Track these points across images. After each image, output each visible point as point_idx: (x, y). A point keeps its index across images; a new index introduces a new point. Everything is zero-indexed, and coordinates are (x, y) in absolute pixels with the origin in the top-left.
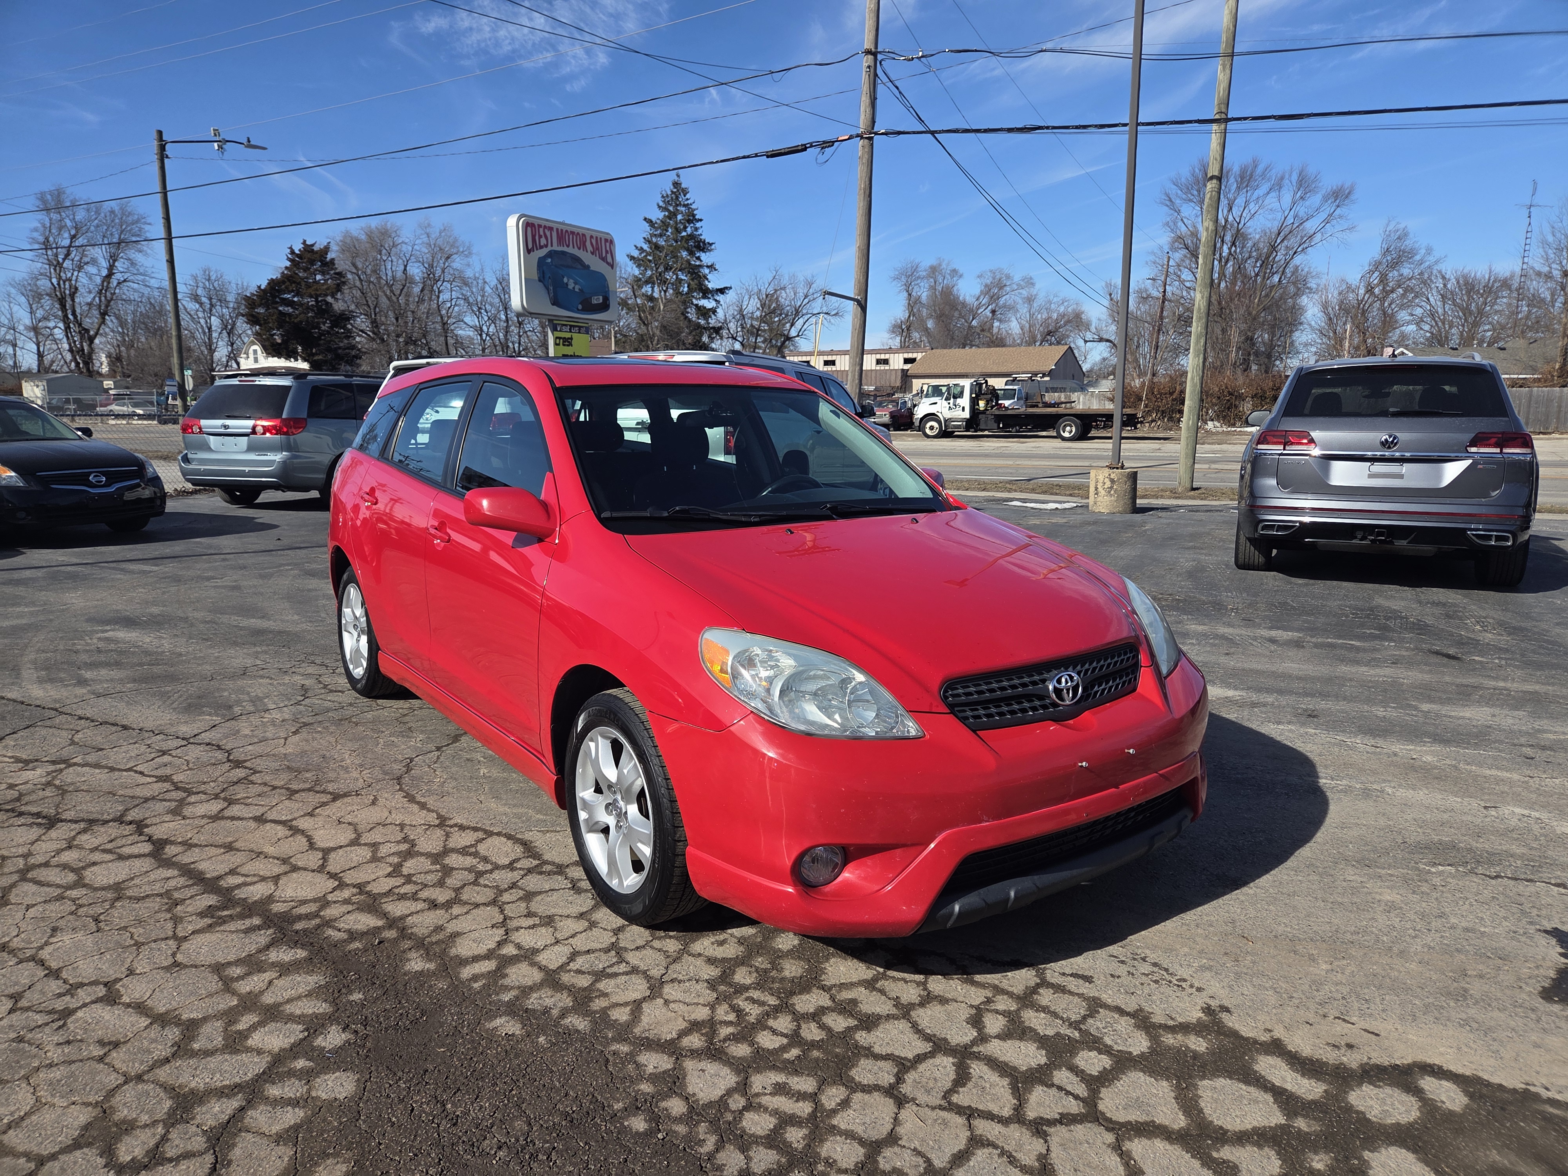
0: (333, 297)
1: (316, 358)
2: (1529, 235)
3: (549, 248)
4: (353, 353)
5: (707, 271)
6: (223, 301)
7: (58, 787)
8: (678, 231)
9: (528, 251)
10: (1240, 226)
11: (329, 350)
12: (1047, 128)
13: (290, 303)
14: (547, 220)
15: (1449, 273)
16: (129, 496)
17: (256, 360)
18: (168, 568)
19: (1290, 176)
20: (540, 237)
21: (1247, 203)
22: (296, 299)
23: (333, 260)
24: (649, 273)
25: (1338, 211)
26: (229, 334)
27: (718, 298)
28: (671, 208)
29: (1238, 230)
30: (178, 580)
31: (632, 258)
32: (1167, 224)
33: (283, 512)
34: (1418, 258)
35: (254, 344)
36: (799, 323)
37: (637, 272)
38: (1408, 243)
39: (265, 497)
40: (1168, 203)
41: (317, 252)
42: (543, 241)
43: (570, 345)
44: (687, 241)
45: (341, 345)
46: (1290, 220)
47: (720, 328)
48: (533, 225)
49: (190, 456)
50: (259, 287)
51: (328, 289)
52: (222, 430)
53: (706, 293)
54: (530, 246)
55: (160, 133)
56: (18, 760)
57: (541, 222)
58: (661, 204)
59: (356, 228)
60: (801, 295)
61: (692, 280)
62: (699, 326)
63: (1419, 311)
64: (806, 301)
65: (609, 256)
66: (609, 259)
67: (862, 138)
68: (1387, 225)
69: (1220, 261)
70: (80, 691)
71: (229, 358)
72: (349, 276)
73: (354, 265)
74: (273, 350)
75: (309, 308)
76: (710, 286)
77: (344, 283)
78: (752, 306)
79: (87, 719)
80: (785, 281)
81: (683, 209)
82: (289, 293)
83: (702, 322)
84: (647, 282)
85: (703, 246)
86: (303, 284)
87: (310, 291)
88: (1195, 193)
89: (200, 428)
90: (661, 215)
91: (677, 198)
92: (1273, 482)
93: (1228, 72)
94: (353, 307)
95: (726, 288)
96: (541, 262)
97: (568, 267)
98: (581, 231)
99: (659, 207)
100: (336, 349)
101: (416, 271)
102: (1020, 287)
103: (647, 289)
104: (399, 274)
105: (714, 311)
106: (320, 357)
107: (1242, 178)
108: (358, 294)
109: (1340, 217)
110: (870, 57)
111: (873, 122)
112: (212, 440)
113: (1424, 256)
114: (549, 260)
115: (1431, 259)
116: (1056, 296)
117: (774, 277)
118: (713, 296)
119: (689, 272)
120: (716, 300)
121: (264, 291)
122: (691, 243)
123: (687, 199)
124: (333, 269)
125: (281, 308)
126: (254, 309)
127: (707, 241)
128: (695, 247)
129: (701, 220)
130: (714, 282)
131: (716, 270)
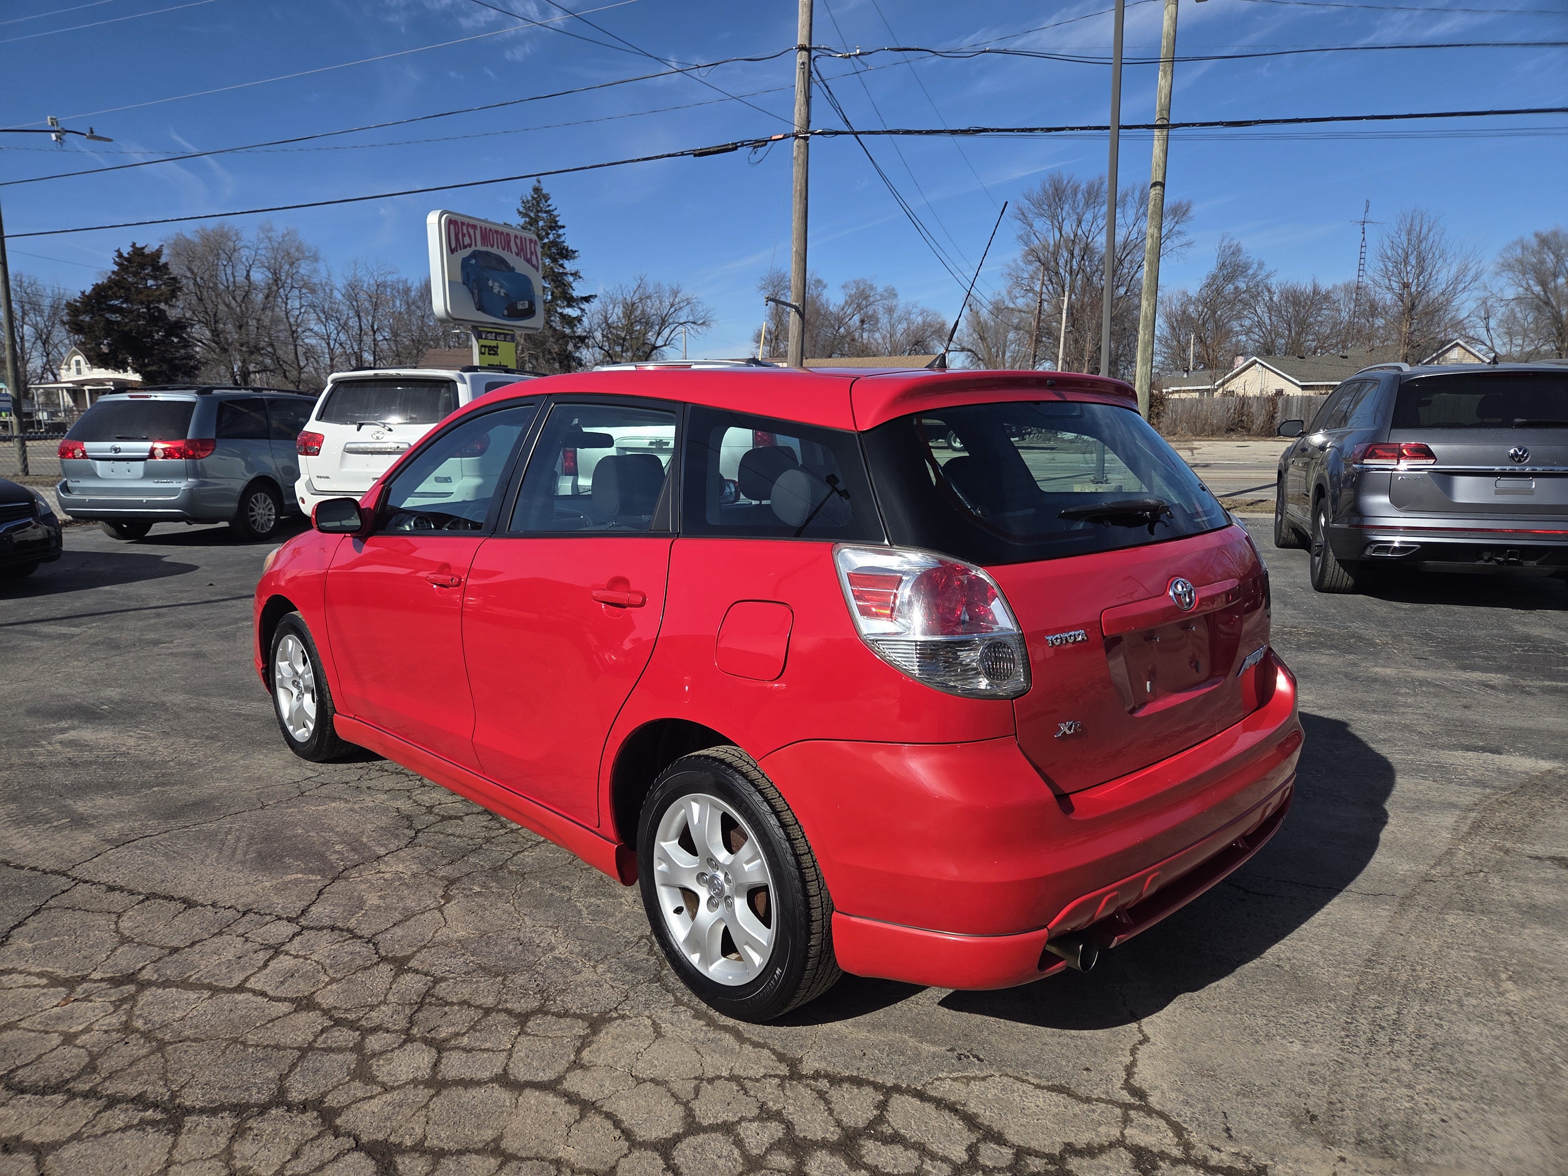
0: (166, 303)
1: (149, 369)
2: (1363, 249)
3: (473, 248)
4: (192, 363)
5: (571, 279)
6: (37, 308)
7: (147, 1036)
9: (452, 251)
10: (1090, 239)
11: (164, 360)
12: (992, 130)
13: (118, 310)
14: (470, 218)
15: (1274, 287)
16: (17, 537)
17: (79, 372)
18: (92, 629)
19: (1133, 193)
20: (464, 235)
21: (1095, 218)
22: (124, 306)
23: (166, 265)
25: (1177, 228)
26: (44, 344)
27: (583, 307)
28: (532, 215)
29: (1087, 244)
30: (114, 646)
32: (1020, 237)
33: (187, 548)
34: (1250, 272)
35: (76, 354)
36: (665, 333)
38: (1242, 258)
39: (158, 529)
40: (1021, 217)
41: (148, 256)
42: (467, 240)
43: (496, 354)
44: (549, 248)
45: (178, 355)
46: (1133, 236)
47: (585, 337)
48: (455, 222)
49: (70, 484)
50: (83, 293)
51: (161, 295)
52: (112, 454)
53: (571, 301)
54: (453, 246)
56: (55, 981)
57: (463, 219)
58: (521, 209)
59: (190, 231)
60: (667, 304)
61: (556, 287)
62: (564, 336)
63: (1247, 323)
64: (672, 310)
65: (534, 257)
66: (534, 261)
67: (797, 137)
68: (1222, 241)
69: (1071, 274)
70: (87, 839)
71: (44, 370)
72: (184, 281)
73: (190, 269)
74: (98, 360)
75: (140, 316)
76: (575, 294)
77: (179, 289)
78: (616, 314)
79: (122, 889)
80: (650, 290)
81: (545, 215)
82: (117, 298)
83: (567, 331)
85: (567, 254)
86: (133, 290)
87: (141, 297)
88: (1046, 207)
89: (84, 452)
90: (522, 221)
91: (538, 203)
92: (1385, 499)
93: (1169, 78)
94: (188, 314)
95: (591, 296)
96: (465, 262)
97: (493, 269)
98: (505, 230)
99: (520, 213)
100: (172, 359)
101: (259, 276)
102: (883, 297)
104: (240, 279)
105: (579, 319)
106: (154, 368)
107: (1089, 194)
108: (194, 300)
109: (1179, 233)
110: (805, 53)
111: (809, 122)
112: (100, 467)
113: (1256, 271)
114: (473, 261)
115: (1262, 274)
116: (914, 306)
117: (639, 286)
118: (577, 304)
119: (553, 280)
120: (581, 309)
121: (89, 297)
122: (554, 250)
123: (549, 206)
124: (166, 274)
125: (108, 315)
126: (78, 316)
127: (570, 248)
128: (558, 254)
129: (564, 227)
130: (578, 290)
131: (580, 277)
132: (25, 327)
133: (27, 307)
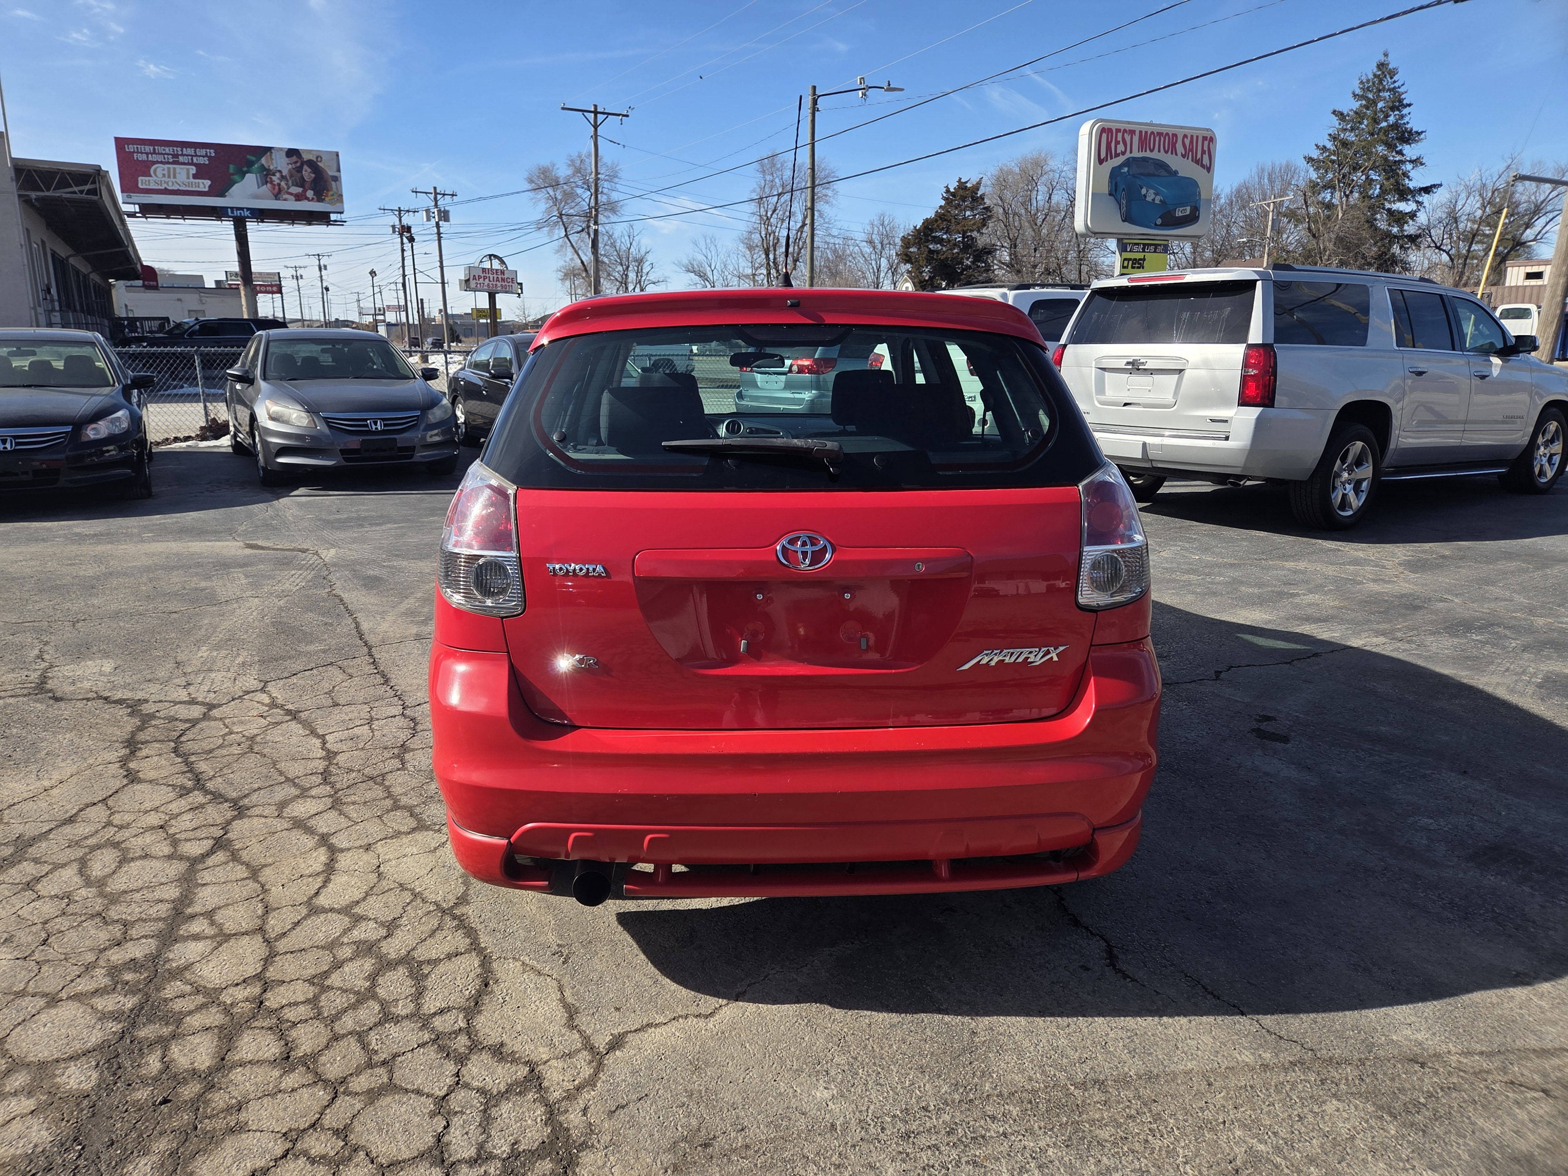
0: (978, 231)
3: (1128, 155)
5: (1409, 166)
6: (890, 244)
8: (1376, 121)
9: (1101, 161)
13: (940, 241)
14: (1129, 123)
20: (1117, 143)
22: (945, 237)
23: (982, 195)
24: (1330, 175)
26: (890, 274)
27: (1420, 199)
28: (1370, 96)
31: (1310, 160)
35: (907, 281)
36: (1540, 223)
37: (1313, 175)
41: (969, 189)
42: (1121, 148)
43: (1141, 267)
44: (1387, 133)
47: (1418, 236)
48: (1110, 130)
49: (744, 393)
50: (915, 227)
51: (974, 224)
53: (1404, 194)
54: (1103, 155)
55: (814, 88)
57: (1119, 126)
58: (1358, 91)
61: (1388, 179)
62: (1389, 236)
65: (1206, 157)
66: (1206, 161)
72: (996, 210)
73: (1001, 199)
75: (955, 245)
76: (1412, 185)
77: (990, 217)
78: (1471, 205)
81: (1387, 94)
82: (940, 231)
83: (1395, 230)
84: (1325, 187)
85: (1408, 137)
86: (953, 220)
87: (959, 227)
90: (1356, 105)
94: (995, 241)
95: (1434, 186)
96: (1115, 173)
97: (1149, 175)
98: (1171, 131)
99: (1355, 95)
101: (1059, 202)
103: (1327, 196)
104: (1044, 204)
105: (1413, 215)
108: (1001, 227)
114: (1125, 170)
117: (1508, 167)
118: (1414, 196)
119: (1384, 170)
120: (1417, 202)
121: (919, 231)
122: (1392, 134)
123: (1395, 82)
124: (981, 204)
125: (931, 246)
126: (908, 248)
127: (1414, 130)
128: (1397, 138)
129: (1409, 105)
130: (1417, 179)
131: (1422, 164)
132: (882, 259)
133: (885, 242)
